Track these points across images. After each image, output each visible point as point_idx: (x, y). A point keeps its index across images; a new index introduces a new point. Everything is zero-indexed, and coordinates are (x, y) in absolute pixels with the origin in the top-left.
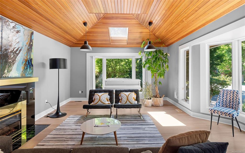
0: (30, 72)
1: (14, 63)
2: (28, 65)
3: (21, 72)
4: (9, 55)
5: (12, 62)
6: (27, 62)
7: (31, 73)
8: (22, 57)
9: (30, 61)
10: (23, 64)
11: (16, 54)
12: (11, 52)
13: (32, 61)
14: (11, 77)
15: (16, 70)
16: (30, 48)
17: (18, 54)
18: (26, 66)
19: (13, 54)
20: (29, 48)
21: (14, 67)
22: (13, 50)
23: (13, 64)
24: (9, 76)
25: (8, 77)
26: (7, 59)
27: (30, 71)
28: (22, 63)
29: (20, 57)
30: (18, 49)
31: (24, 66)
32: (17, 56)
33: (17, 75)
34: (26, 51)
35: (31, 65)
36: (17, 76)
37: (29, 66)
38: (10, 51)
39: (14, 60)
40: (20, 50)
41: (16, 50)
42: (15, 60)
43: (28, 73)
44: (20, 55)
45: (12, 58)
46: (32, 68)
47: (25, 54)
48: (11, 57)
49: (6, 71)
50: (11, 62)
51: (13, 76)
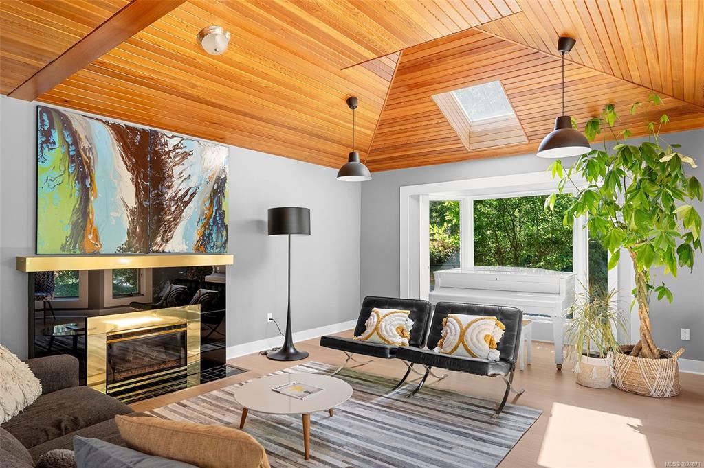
0: (219, 243)
1: (178, 223)
2: (212, 226)
3: (195, 242)
4: (165, 206)
5: (174, 220)
6: (211, 220)
7: (222, 246)
8: (196, 210)
9: (218, 218)
10: (200, 224)
11: (182, 202)
12: (171, 199)
13: (224, 218)
14: (169, 252)
15: (183, 238)
16: (218, 188)
17: (187, 203)
18: (208, 228)
19: (175, 204)
20: (215, 188)
21: (178, 232)
22: (176, 195)
23: (176, 225)
24: (165, 251)
25: (163, 252)
26: (162, 214)
27: (219, 240)
28: (198, 222)
29: (192, 210)
30: (187, 192)
31: (203, 229)
32: (184, 208)
33: (185, 248)
34: (208, 195)
35: (222, 226)
36: (186, 251)
37: (215, 228)
38: (167, 197)
39: (177, 217)
40: (193, 194)
41: (182, 195)
42: (180, 215)
43: (214, 245)
44: (191, 204)
45: (174, 212)
46: (224, 233)
47: (204, 202)
48: (170, 209)
49: (159, 239)
50: (171, 220)
51: (176, 251)
